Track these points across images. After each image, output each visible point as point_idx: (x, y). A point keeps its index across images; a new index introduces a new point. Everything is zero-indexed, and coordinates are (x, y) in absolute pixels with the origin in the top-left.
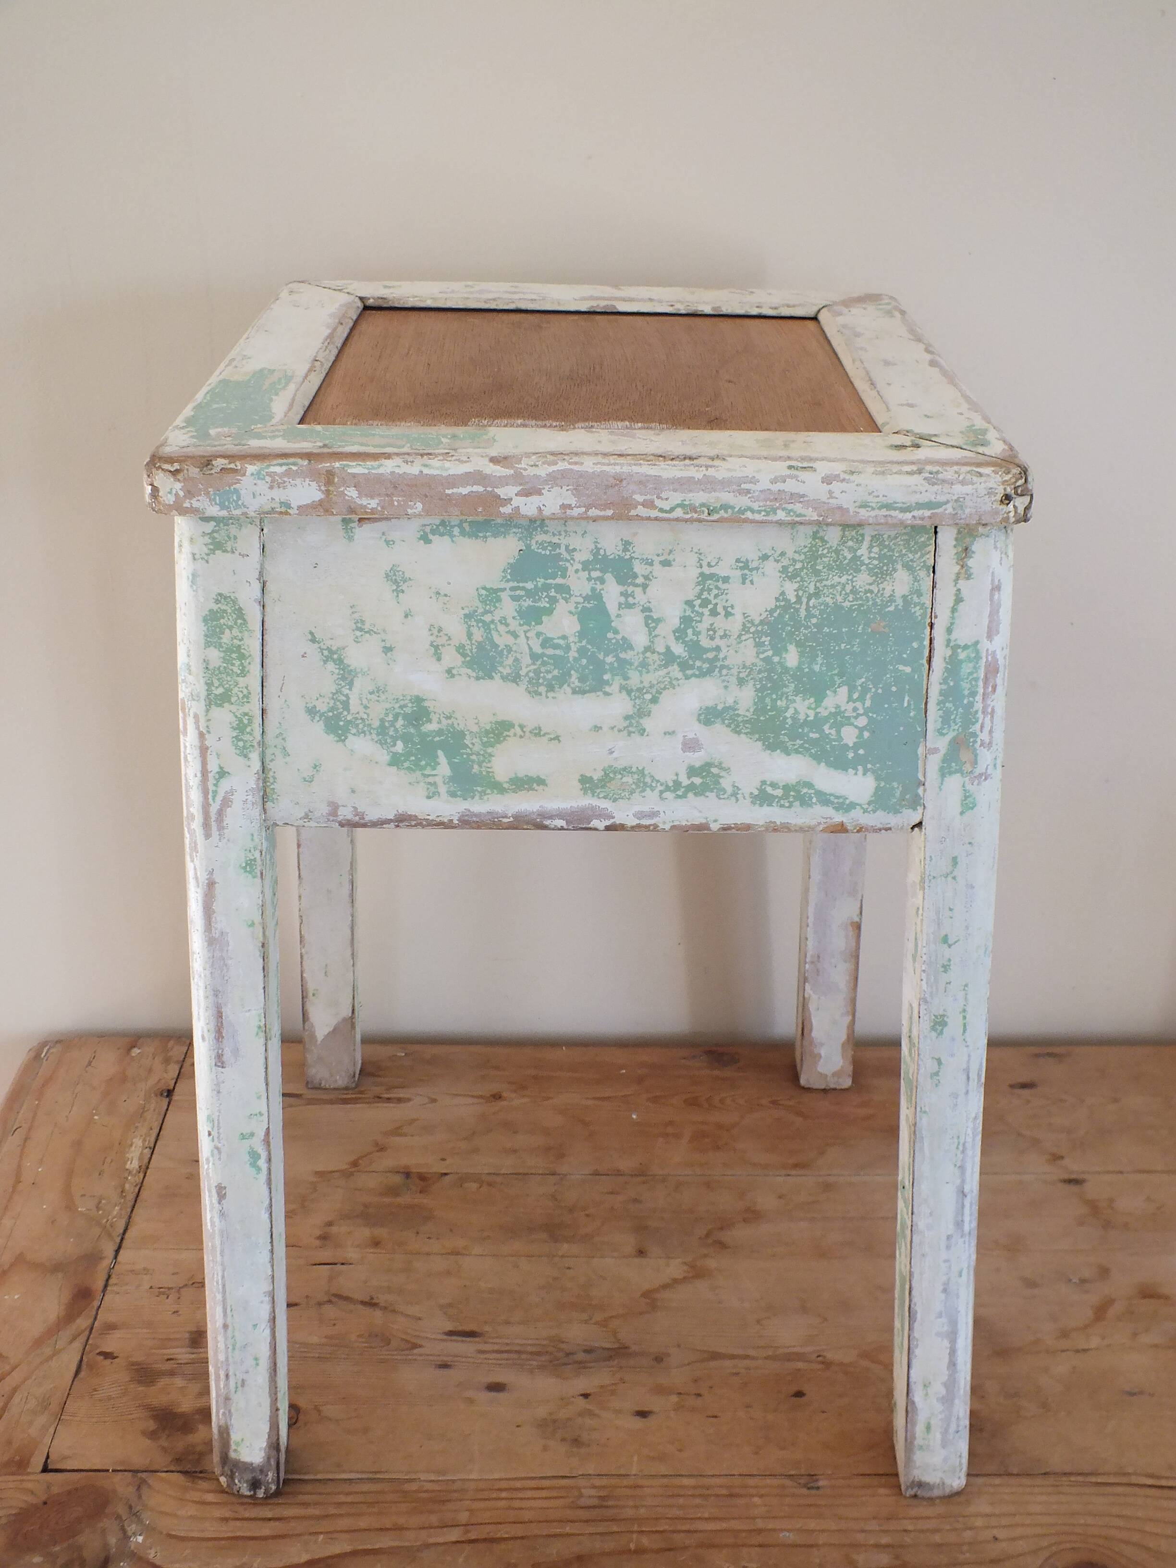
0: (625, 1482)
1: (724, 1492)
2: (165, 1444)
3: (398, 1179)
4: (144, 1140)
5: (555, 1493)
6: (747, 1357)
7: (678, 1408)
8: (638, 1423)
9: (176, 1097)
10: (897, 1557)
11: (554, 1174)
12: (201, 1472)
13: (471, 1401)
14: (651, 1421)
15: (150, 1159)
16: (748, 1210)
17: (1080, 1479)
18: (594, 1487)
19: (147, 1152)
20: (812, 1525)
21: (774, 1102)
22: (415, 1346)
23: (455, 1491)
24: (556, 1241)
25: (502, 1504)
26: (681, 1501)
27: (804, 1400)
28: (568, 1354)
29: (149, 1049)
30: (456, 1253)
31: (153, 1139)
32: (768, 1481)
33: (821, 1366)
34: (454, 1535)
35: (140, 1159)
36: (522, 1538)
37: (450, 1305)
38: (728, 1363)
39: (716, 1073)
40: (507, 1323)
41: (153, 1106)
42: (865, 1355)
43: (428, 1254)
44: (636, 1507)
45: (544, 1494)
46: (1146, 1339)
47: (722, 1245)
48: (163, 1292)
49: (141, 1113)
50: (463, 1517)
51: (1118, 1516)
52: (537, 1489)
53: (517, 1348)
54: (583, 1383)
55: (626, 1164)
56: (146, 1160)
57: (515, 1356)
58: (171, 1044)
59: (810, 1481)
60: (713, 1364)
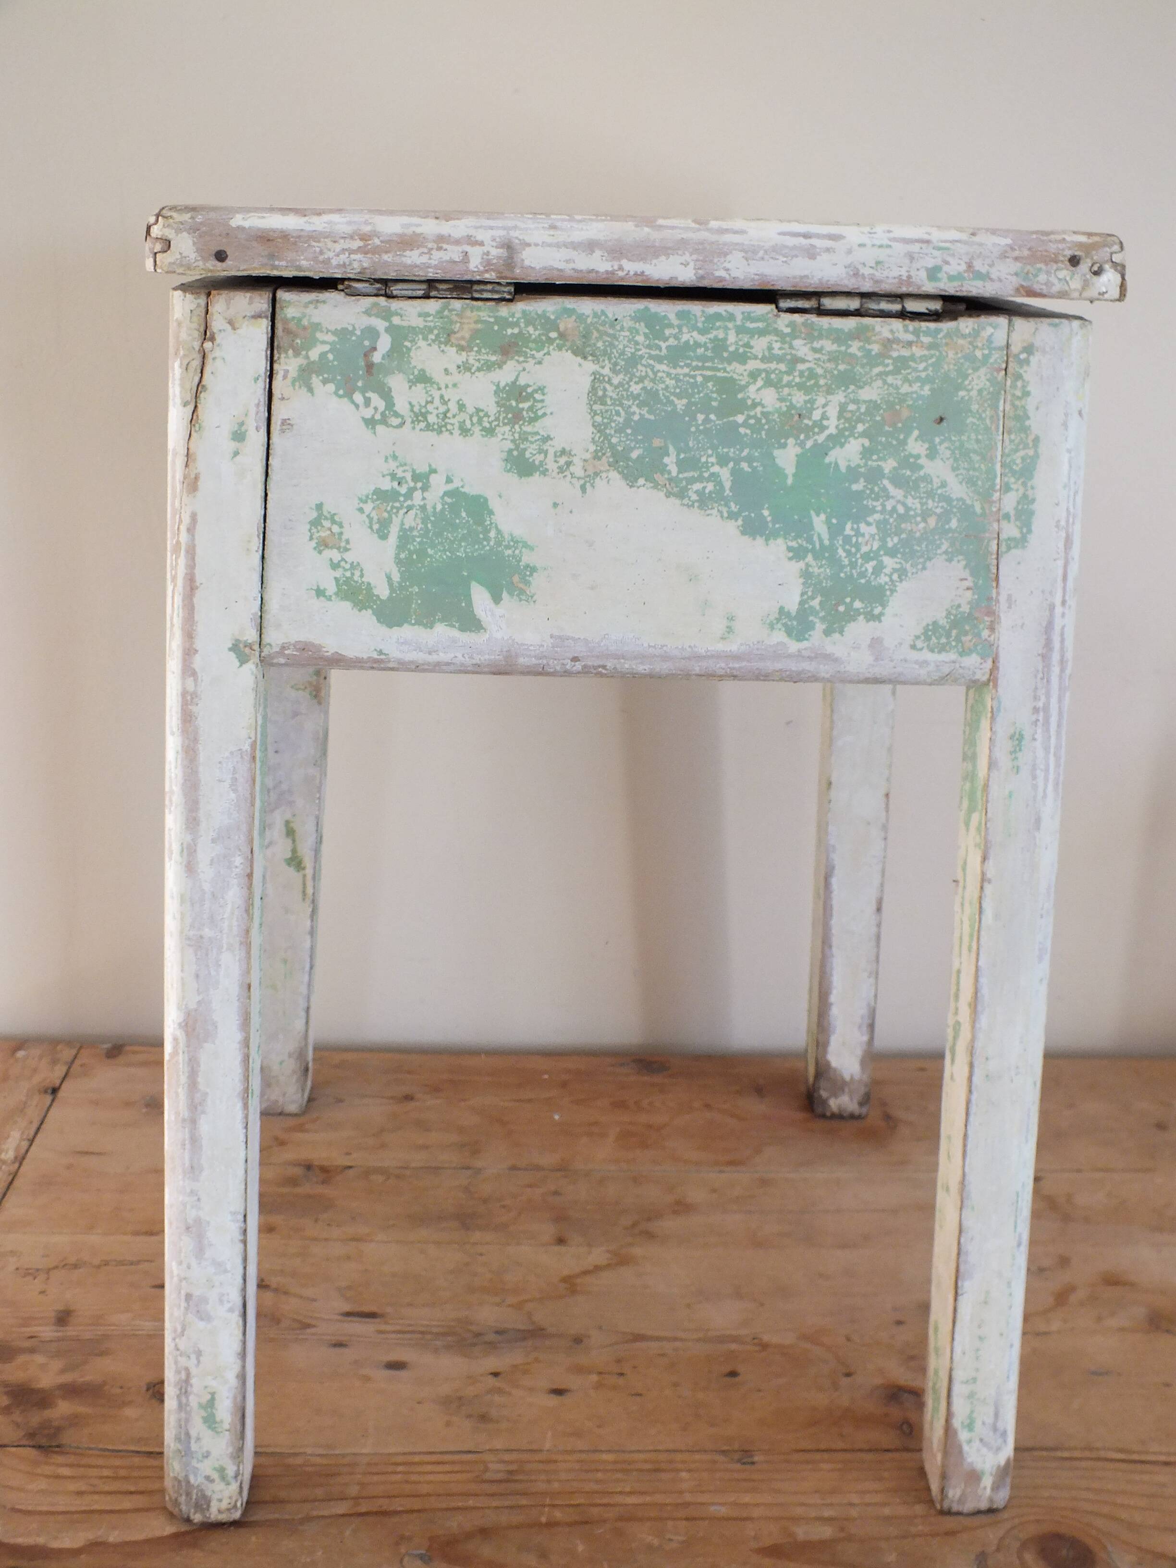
0: (538, 1457)
1: (648, 1466)
2: (19, 1420)
3: (298, 1171)
4: (23, 1133)
5: (457, 1468)
6: (675, 1339)
7: (599, 1386)
8: (553, 1401)
9: (61, 1094)
10: (842, 1529)
11: (468, 1168)
12: (58, 1446)
13: (367, 1379)
14: (566, 1399)
15: (27, 1151)
16: (678, 1203)
17: (1045, 1453)
18: (504, 1462)
19: (25, 1144)
20: (747, 1499)
21: (708, 1106)
22: (309, 1326)
23: (344, 1465)
24: (468, 1229)
25: (399, 1477)
26: (600, 1475)
27: (737, 1379)
28: (478, 1335)
29: (36, 1052)
30: (356, 1239)
31: (32, 1133)
32: (697, 1457)
33: (757, 1348)
34: (342, 1508)
35: (17, 1149)
36: (419, 1511)
37: (349, 1288)
38: (654, 1345)
39: (646, 1078)
40: (410, 1305)
41: (34, 1103)
42: (804, 1337)
43: (326, 1240)
44: (549, 1482)
45: (447, 1468)
46: (1113, 1322)
47: (650, 1236)
48: (30, 1273)
49: (21, 1109)
50: (354, 1490)
51: (1088, 1489)
52: (439, 1463)
53: (423, 1329)
54: (492, 1363)
55: (547, 1160)
56: (23, 1151)
57: (420, 1336)
58: (59, 1047)
59: (745, 1456)
60: (638, 1345)
